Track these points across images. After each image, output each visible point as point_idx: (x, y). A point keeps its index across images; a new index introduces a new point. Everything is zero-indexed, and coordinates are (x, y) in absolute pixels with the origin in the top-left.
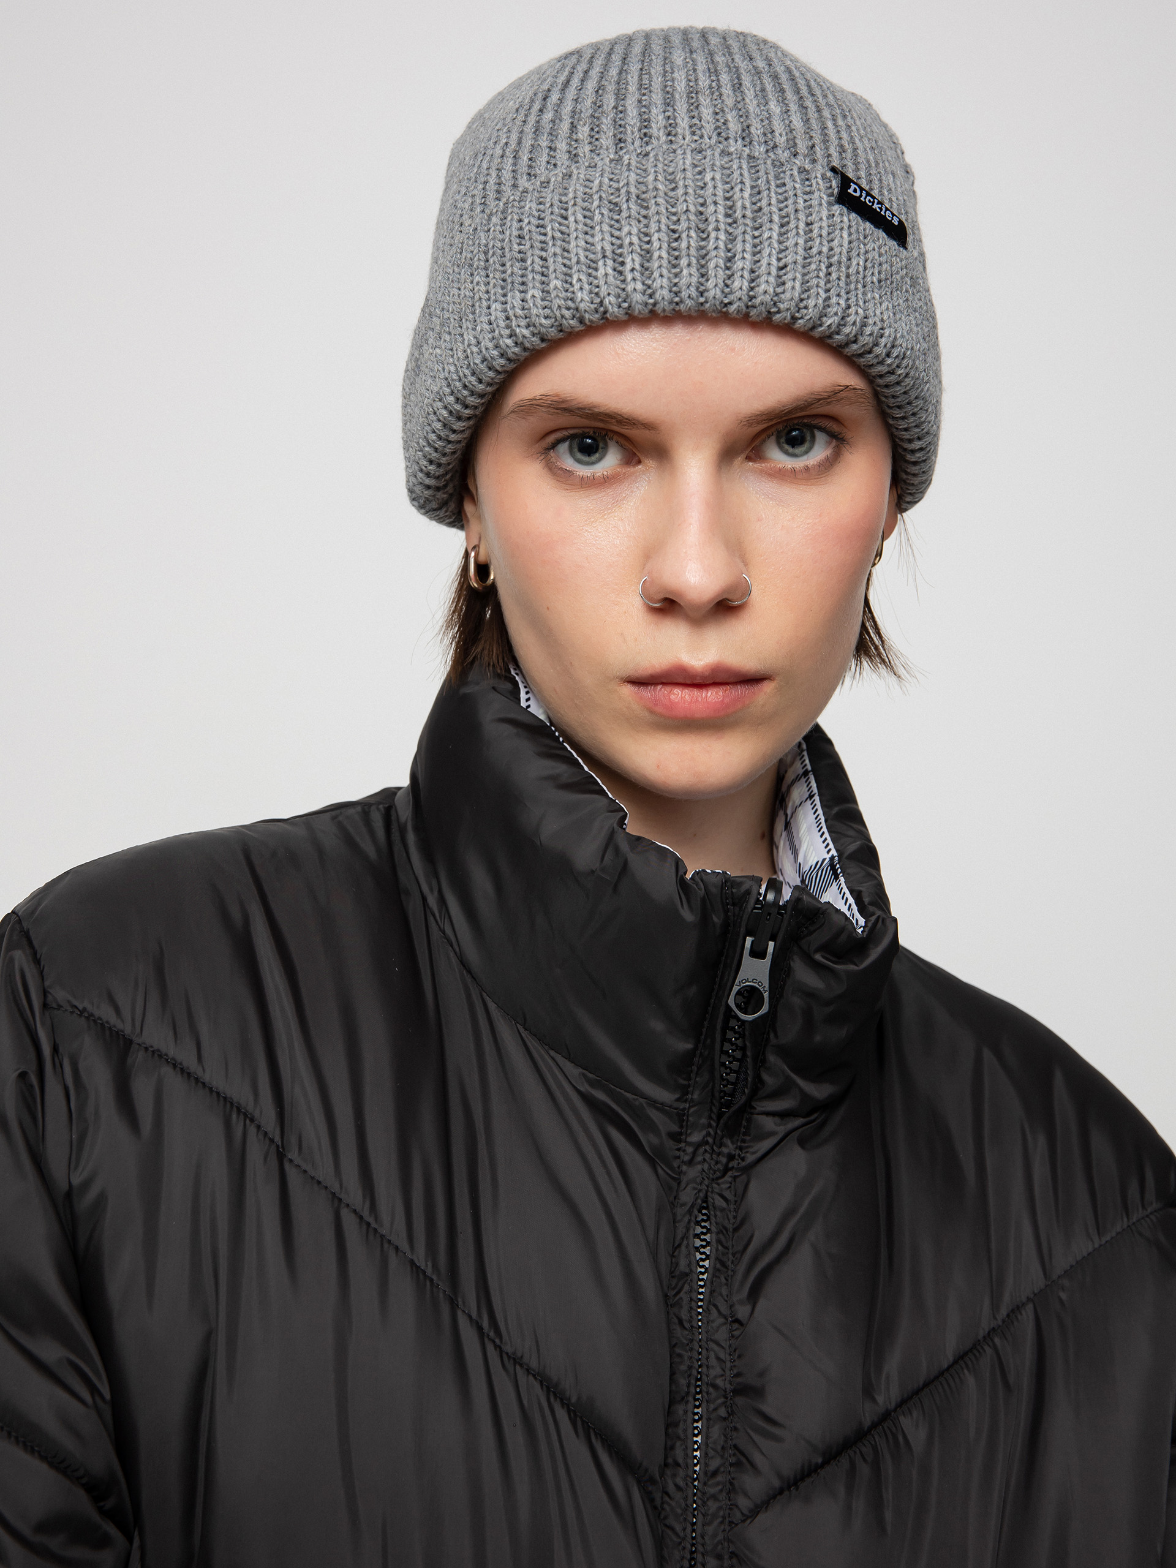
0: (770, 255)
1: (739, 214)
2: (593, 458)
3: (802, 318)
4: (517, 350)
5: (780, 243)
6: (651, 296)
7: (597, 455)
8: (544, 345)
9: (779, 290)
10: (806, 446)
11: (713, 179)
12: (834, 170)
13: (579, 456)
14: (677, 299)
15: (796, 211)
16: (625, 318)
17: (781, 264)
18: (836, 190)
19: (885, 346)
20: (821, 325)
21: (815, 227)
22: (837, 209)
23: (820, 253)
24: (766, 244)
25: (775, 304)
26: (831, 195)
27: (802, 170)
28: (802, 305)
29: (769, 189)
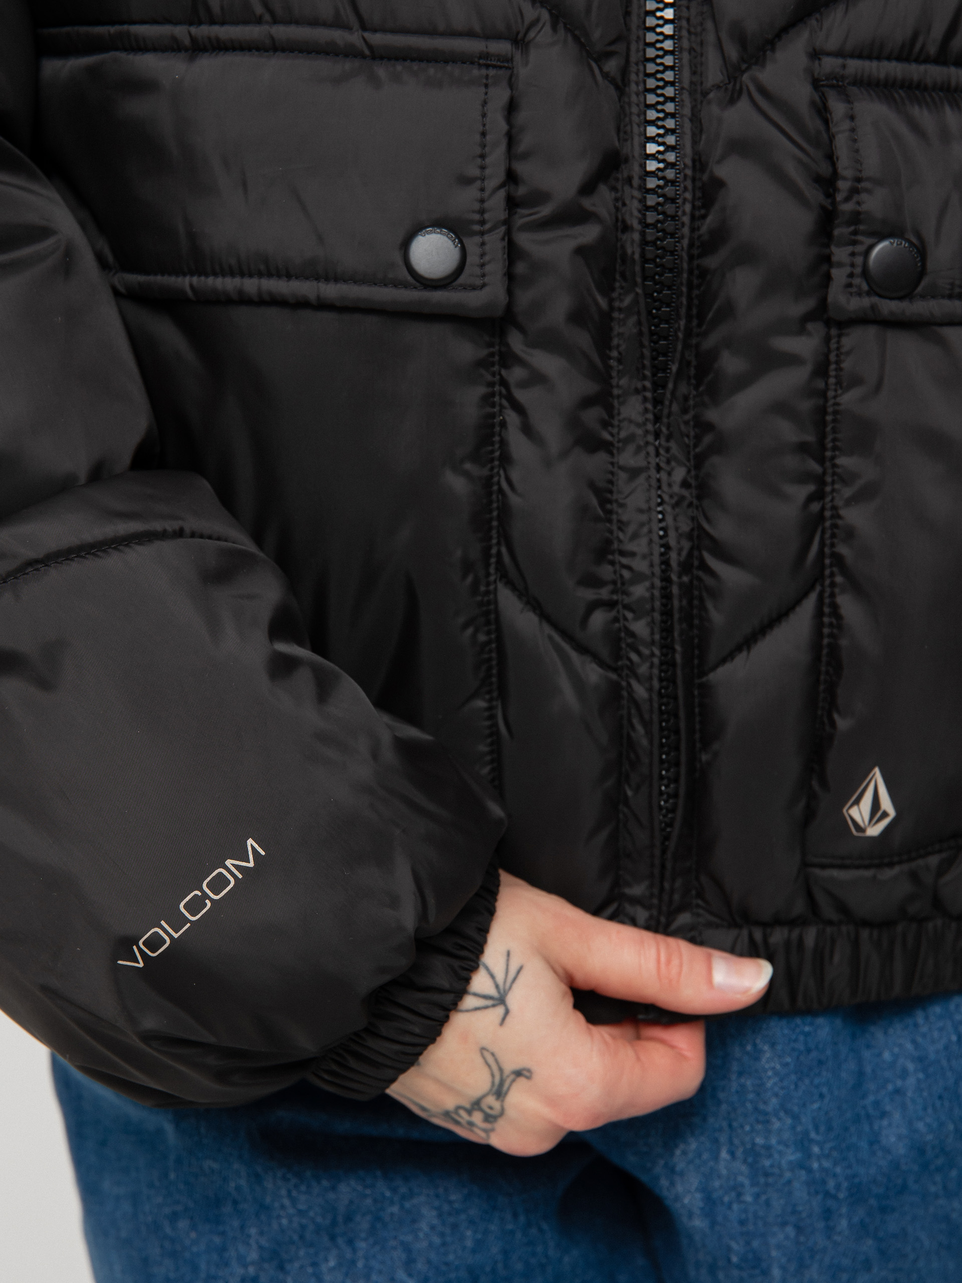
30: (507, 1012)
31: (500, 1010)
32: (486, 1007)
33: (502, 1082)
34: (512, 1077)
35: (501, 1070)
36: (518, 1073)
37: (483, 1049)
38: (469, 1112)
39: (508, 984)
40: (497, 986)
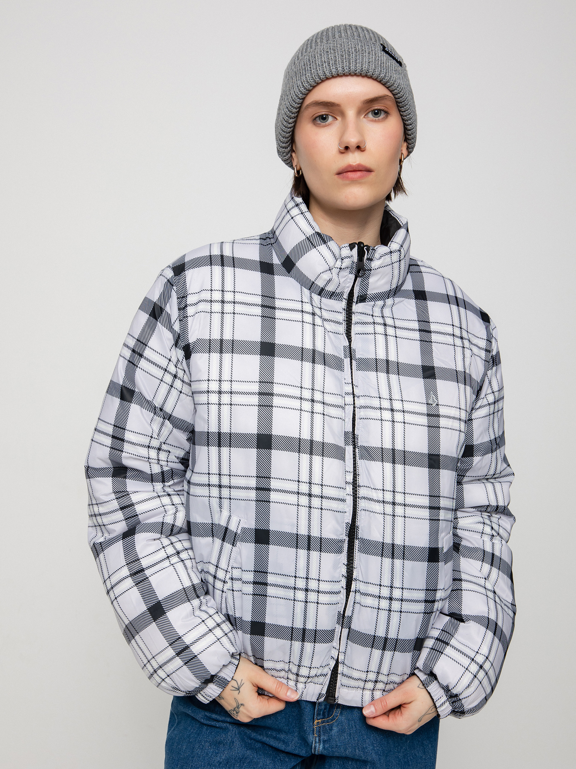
0: (366, 59)
1: (357, 50)
2: (325, 121)
3: (375, 74)
4: (304, 90)
5: (368, 57)
6: (337, 70)
7: (326, 120)
8: (311, 88)
9: (369, 67)
10: (379, 115)
11: (351, 43)
12: (381, 44)
13: (322, 120)
14: (343, 70)
15: (372, 50)
16: (331, 77)
17: (369, 61)
18: (382, 49)
19: (397, 84)
20: (380, 77)
21: (377, 55)
22: (383, 52)
23: (378, 60)
24: (365, 57)
25: (368, 70)
26: (381, 49)
27: (373, 43)
28: (375, 71)
29: (365, 46)
30: (239, 692)
31: (238, 691)
32: (236, 690)
33: (239, 706)
34: (241, 705)
35: (238, 703)
36: (242, 705)
37: (235, 698)
38: (233, 711)
39: (240, 686)
40: (238, 686)
